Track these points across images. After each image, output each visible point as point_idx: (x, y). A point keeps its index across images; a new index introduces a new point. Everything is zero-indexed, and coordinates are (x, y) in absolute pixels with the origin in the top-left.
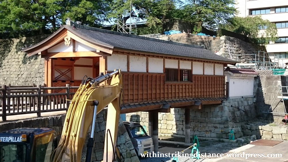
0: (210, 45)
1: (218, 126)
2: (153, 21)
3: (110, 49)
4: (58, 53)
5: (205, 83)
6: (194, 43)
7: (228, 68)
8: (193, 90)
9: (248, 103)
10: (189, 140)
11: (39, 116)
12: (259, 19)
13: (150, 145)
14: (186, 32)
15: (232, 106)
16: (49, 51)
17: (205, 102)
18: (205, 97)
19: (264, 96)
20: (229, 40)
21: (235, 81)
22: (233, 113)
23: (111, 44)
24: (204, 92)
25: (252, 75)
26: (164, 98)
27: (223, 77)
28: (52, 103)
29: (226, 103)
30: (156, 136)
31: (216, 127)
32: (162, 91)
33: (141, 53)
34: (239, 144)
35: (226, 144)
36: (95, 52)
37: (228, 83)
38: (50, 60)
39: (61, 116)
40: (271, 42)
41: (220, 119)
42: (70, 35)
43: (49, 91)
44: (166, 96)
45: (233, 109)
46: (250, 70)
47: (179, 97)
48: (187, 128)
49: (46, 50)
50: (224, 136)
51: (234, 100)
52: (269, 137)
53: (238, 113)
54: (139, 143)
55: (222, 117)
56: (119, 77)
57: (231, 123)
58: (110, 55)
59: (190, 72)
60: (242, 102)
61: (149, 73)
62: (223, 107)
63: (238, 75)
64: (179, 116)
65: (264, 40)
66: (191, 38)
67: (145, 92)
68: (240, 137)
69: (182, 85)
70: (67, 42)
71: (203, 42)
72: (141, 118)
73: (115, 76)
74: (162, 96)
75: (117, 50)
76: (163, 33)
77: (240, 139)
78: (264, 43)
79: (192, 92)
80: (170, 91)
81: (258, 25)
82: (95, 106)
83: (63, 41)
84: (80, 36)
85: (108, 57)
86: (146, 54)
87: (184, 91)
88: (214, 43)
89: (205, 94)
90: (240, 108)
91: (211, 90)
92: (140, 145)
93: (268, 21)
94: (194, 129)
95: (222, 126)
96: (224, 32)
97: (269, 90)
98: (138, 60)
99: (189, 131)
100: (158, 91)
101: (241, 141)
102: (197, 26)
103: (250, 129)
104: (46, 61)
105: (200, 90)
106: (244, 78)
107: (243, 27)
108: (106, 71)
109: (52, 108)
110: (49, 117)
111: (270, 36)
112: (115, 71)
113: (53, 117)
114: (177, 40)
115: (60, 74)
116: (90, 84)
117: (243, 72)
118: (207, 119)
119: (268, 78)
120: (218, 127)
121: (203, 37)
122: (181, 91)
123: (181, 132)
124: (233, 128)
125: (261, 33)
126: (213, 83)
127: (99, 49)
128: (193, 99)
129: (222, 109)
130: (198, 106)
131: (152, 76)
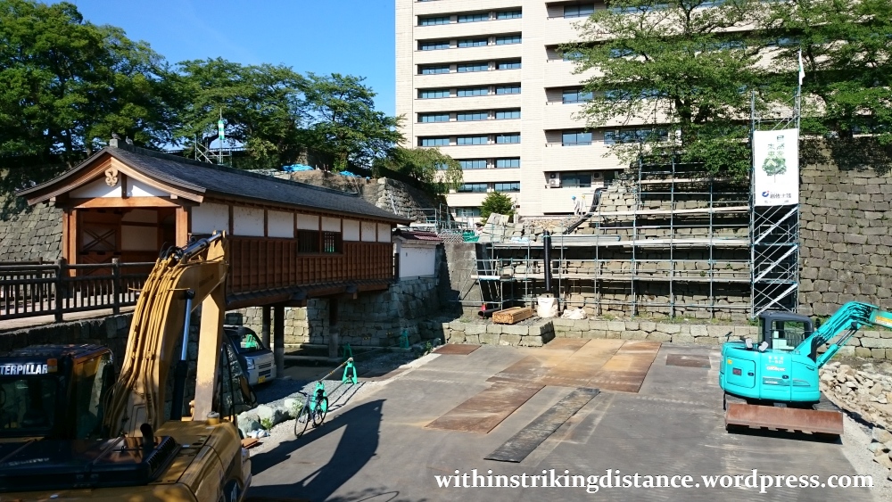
0: (362, 192)
1: (382, 325)
2: (262, 147)
3: (198, 193)
4: (91, 199)
5: (363, 256)
6: (335, 187)
7: (398, 230)
8: (344, 267)
9: (427, 287)
10: (336, 352)
11: (59, 319)
12: (435, 152)
13: (269, 365)
14: (321, 168)
15: (404, 293)
16: (71, 196)
17: (363, 288)
18: (363, 278)
19: (450, 276)
20: (392, 184)
21: (408, 251)
22: (406, 303)
23: (200, 184)
24: (360, 270)
25: (433, 243)
26: (295, 281)
27: (390, 246)
28: (79, 294)
29: (396, 289)
30: (281, 349)
31: (379, 328)
32: (292, 270)
33: (256, 202)
34: (418, 354)
35: (396, 355)
36: (167, 198)
37: (397, 255)
38: (74, 212)
39: (103, 319)
40: (451, 191)
41: (385, 314)
42: (116, 166)
43: (73, 273)
44: (298, 278)
45: (406, 298)
46: (428, 233)
47: (320, 279)
48: (332, 332)
49: (67, 193)
50: (392, 342)
51: (407, 282)
52: (459, 340)
53: (413, 303)
54: (249, 362)
55: (388, 310)
56: (223, 246)
57: (403, 320)
58: (197, 204)
59: (338, 236)
60: (418, 285)
61: (269, 238)
62: (390, 295)
63: (414, 241)
64: (315, 312)
65: (443, 188)
66: (330, 178)
67: (262, 272)
68: (416, 343)
69: (326, 259)
70: (111, 179)
71: (349, 187)
72: (244, 319)
73: (216, 244)
74: (292, 278)
75: (212, 197)
76: (280, 169)
77: (417, 345)
78: (443, 191)
79: (342, 271)
80: (305, 270)
81: (434, 162)
82: (188, 301)
83: (103, 175)
84: (138, 168)
85: (194, 209)
86: (264, 204)
87: (328, 267)
88: (367, 188)
89: (363, 274)
90: (416, 295)
91: (371, 267)
92: (253, 367)
93: (449, 156)
94: (342, 333)
95: (389, 326)
96: (382, 172)
97: (458, 266)
98: (250, 214)
99: (336, 336)
100: (285, 270)
101: (419, 348)
102: (339, 159)
103: (432, 329)
104: (66, 215)
105: (354, 267)
106: (422, 246)
107: (413, 166)
108: (190, 234)
109: (79, 305)
110: (80, 322)
111: (452, 181)
112: (215, 233)
113: (89, 321)
114: (306, 181)
115: (93, 239)
116: (173, 259)
117: (421, 238)
118: (363, 316)
119: (457, 247)
120: (382, 327)
121: (350, 178)
122: (323, 269)
123: (319, 340)
124: (406, 329)
125: (439, 176)
126: (375, 255)
127: (175, 194)
128: (344, 282)
129: (389, 298)
130: (352, 294)
131: (274, 243)
